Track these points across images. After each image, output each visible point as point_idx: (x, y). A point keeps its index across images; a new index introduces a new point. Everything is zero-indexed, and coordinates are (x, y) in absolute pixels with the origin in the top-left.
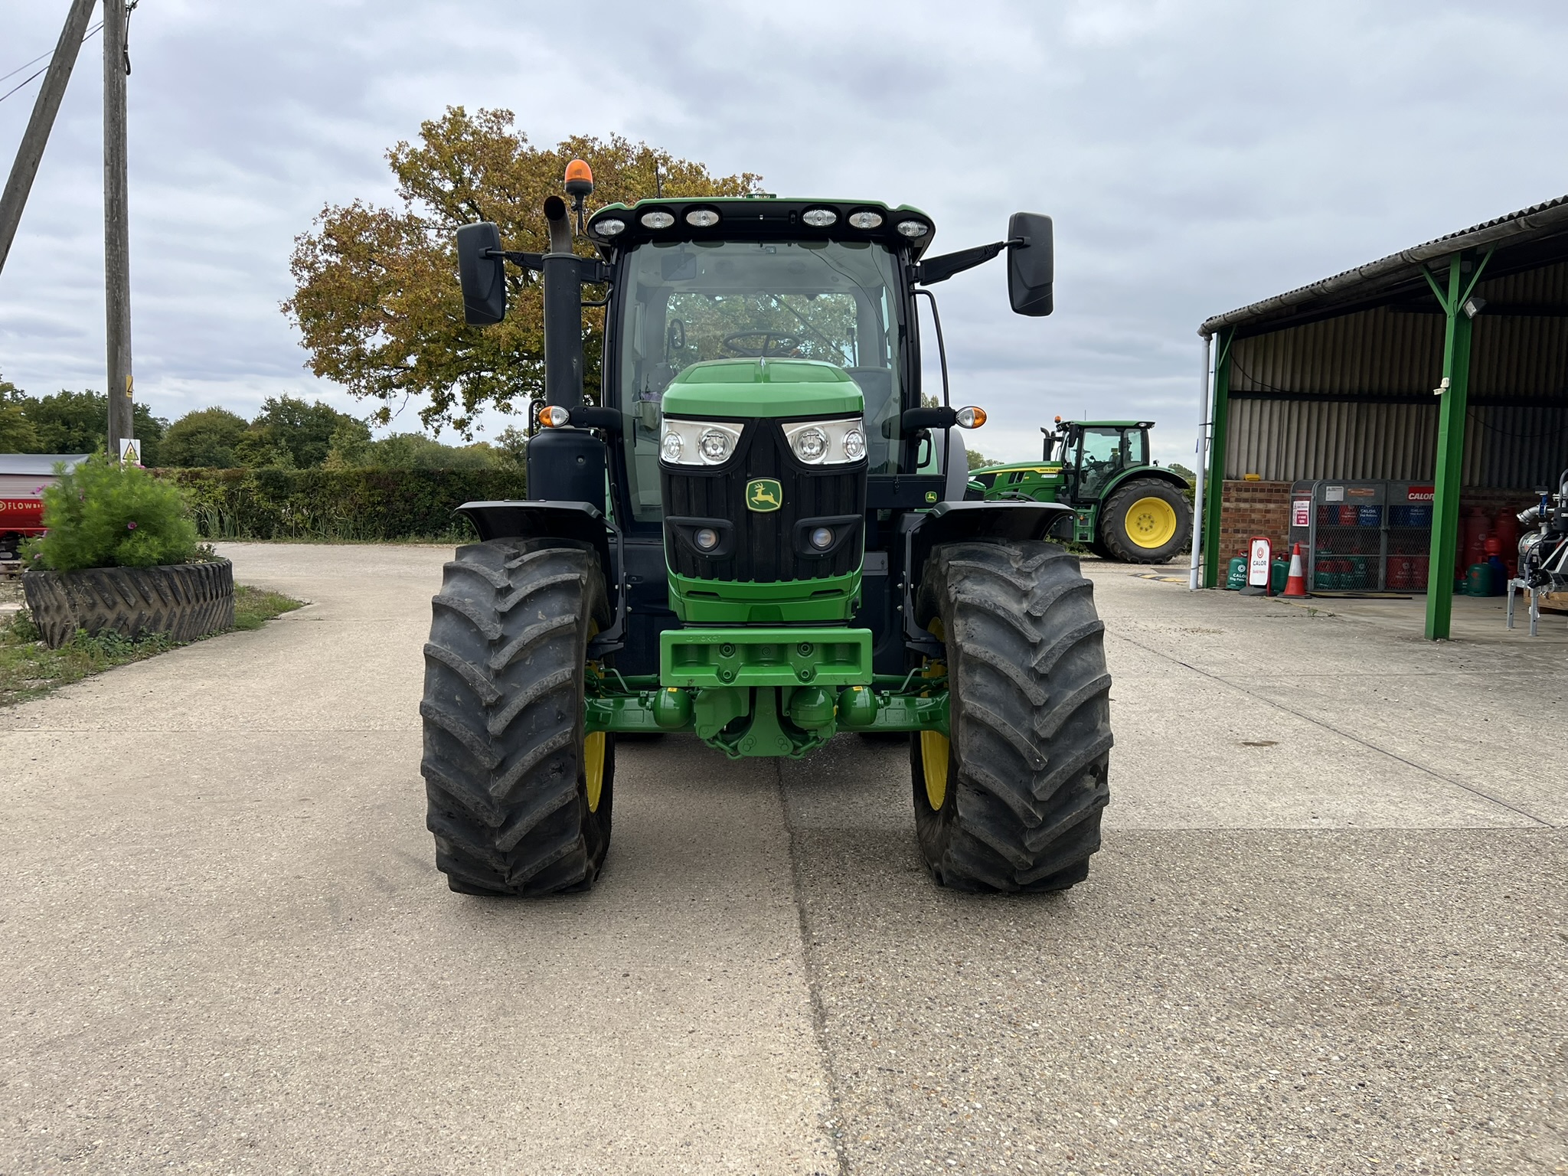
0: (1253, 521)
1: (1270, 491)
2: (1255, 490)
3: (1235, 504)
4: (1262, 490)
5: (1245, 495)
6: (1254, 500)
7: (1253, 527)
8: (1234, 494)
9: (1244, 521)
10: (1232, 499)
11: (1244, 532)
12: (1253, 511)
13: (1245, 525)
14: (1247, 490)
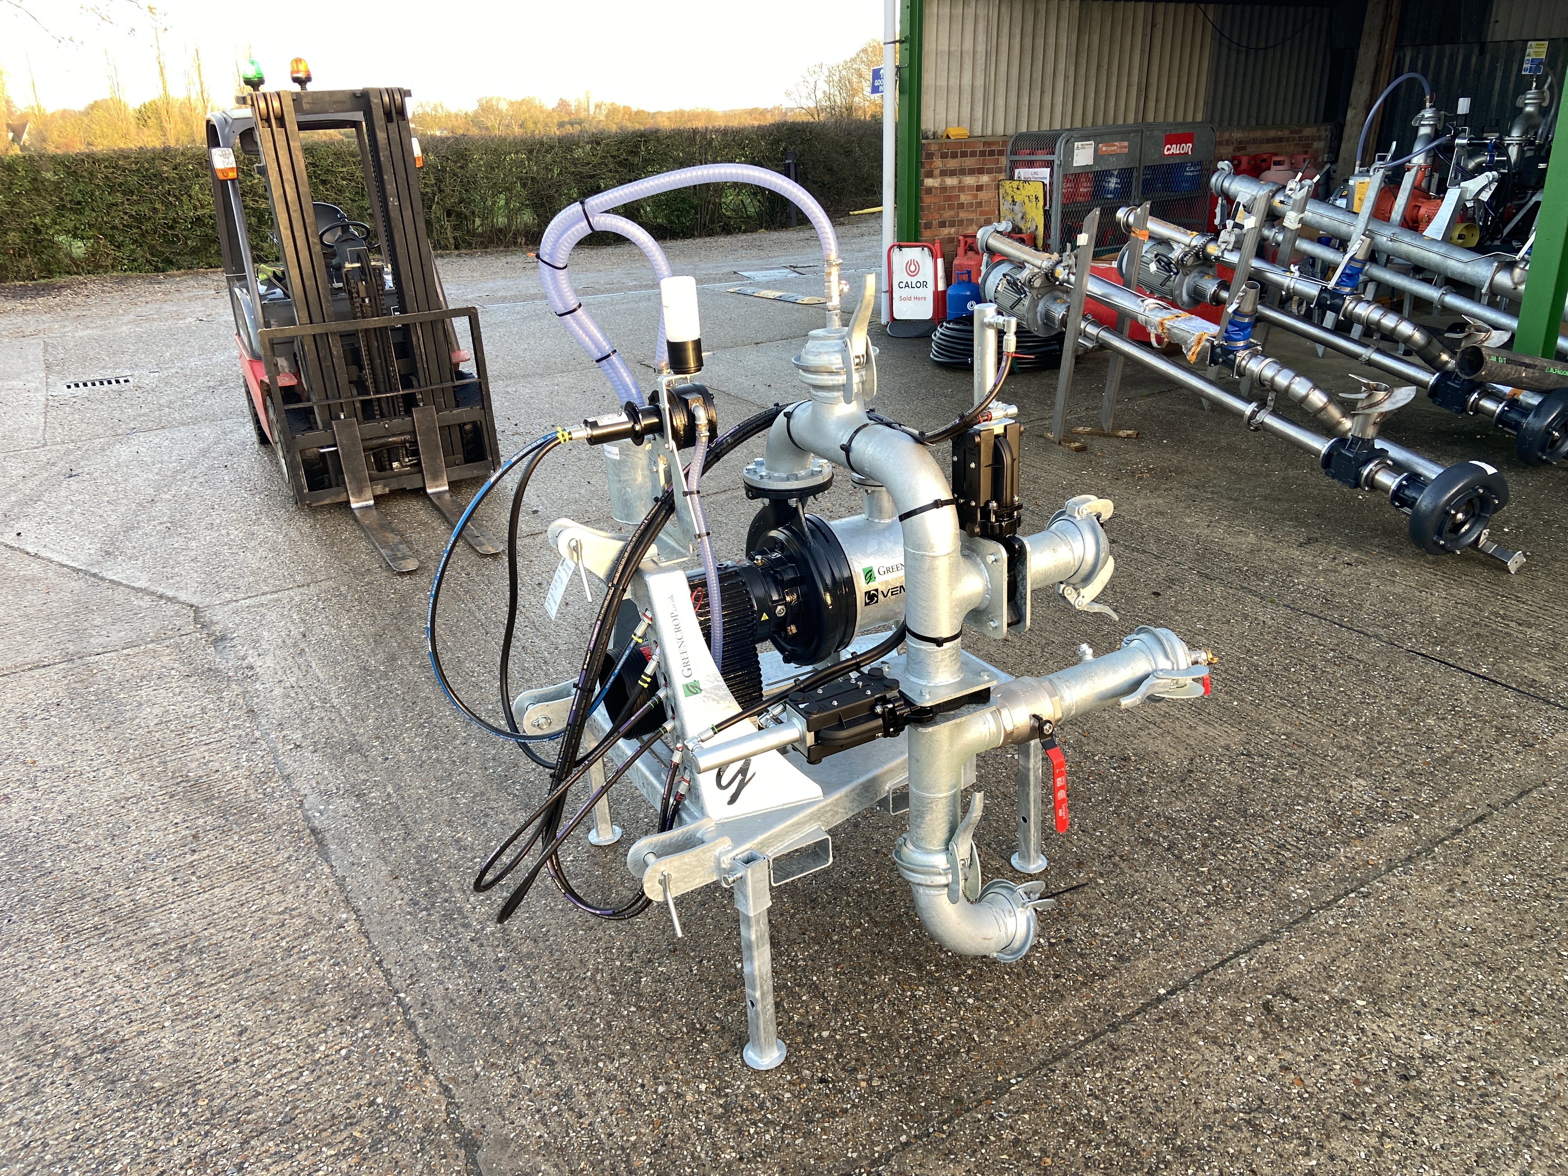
0: (961, 206)
1: (983, 154)
2: (964, 155)
3: (939, 180)
4: (973, 154)
5: (952, 164)
6: (962, 172)
7: (963, 215)
8: (938, 163)
9: (951, 207)
10: (937, 172)
11: (952, 224)
12: (961, 188)
13: (952, 213)
14: (954, 156)
